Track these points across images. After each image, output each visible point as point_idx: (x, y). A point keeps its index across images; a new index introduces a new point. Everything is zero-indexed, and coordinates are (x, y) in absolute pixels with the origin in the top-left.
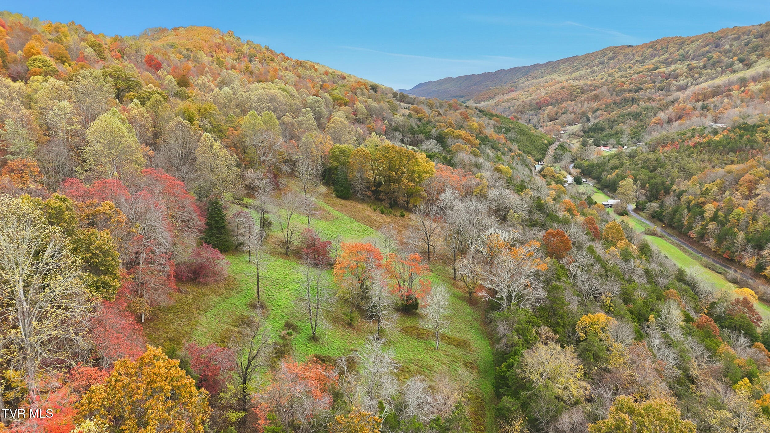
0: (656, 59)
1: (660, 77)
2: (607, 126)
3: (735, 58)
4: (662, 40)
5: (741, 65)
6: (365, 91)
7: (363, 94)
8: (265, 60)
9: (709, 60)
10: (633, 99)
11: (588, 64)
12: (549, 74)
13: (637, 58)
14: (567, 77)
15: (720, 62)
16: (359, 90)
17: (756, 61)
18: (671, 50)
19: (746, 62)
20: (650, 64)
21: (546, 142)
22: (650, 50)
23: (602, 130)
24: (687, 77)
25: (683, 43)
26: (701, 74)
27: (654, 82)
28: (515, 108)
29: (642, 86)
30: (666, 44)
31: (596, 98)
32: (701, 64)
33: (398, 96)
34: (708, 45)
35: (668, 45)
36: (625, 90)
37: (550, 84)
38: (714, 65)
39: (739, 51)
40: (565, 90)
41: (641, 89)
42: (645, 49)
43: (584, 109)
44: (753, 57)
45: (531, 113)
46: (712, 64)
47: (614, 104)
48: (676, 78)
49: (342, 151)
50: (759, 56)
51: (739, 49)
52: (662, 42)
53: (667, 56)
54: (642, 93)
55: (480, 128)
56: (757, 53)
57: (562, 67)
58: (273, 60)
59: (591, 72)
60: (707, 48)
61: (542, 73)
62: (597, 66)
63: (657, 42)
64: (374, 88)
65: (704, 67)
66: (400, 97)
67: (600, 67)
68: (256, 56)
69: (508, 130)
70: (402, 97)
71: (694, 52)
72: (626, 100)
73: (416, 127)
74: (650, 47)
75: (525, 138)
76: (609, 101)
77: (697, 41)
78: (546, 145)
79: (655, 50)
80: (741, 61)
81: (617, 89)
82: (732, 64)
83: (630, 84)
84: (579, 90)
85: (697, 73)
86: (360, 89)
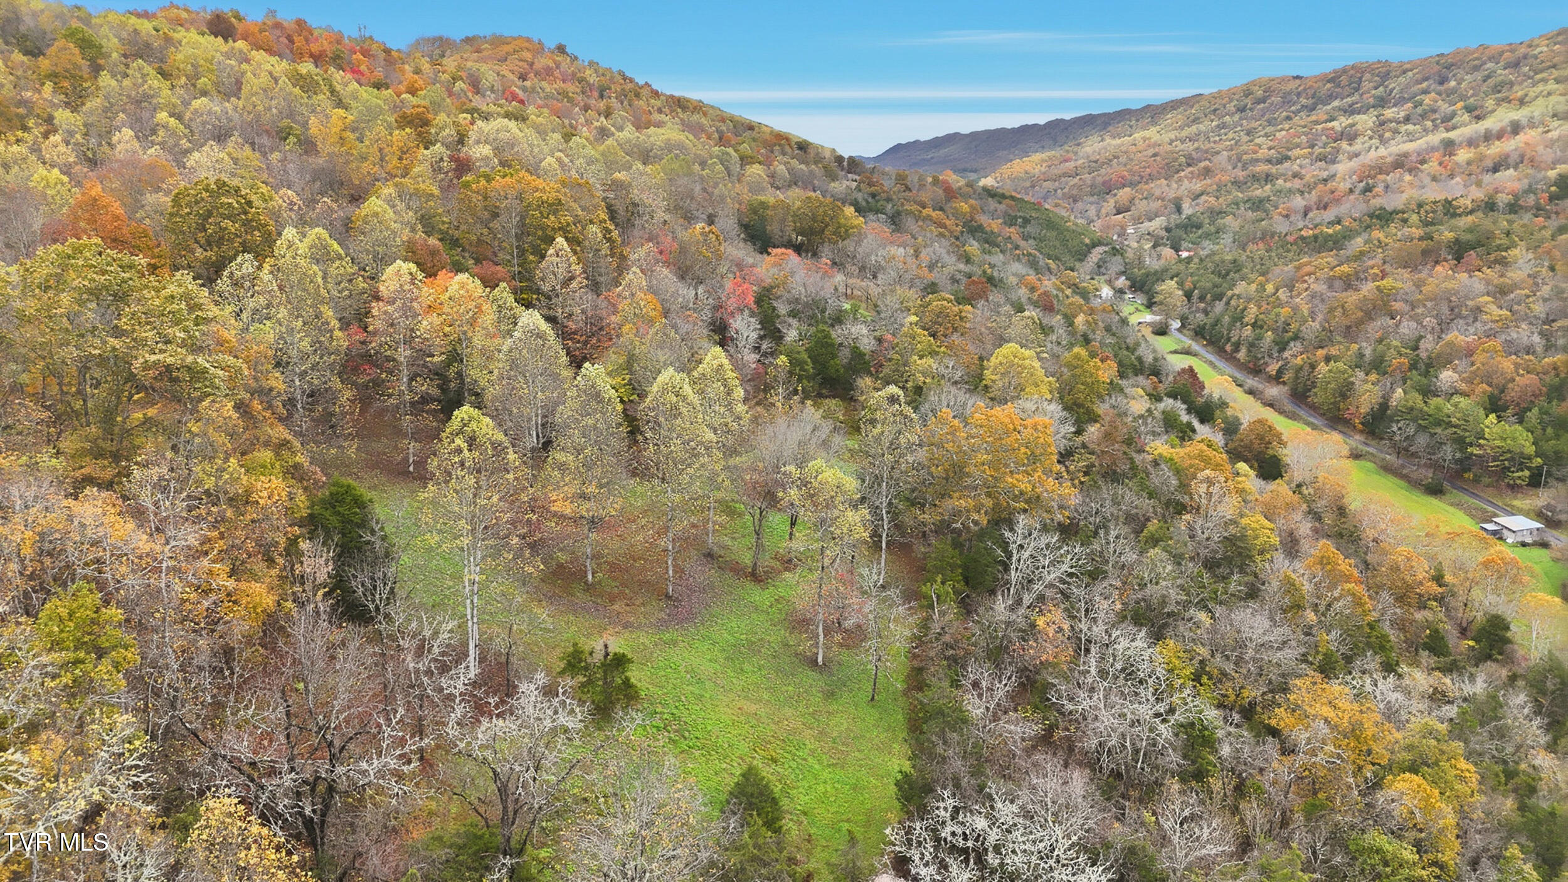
0: (1336, 103)
1: (1324, 138)
2: (1207, 221)
3: (1460, 104)
4: (1353, 67)
5: (1466, 117)
6: (788, 149)
7: (784, 154)
8: (626, 96)
9: (1416, 107)
10: (1267, 176)
11: (1215, 110)
12: (1144, 128)
13: (1303, 101)
14: (1172, 135)
15: (1434, 111)
16: (777, 147)
17: (1494, 111)
18: (1366, 85)
19: (1476, 113)
20: (1321, 113)
21: (1087, 241)
22: (1328, 85)
23: (1199, 226)
24: (1371, 138)
25: (1388, 73)
26: (1396, 132)
27: (1312, 146)
28: (1066, 190)
29: (1290, 153)
30: (1359, 75)
31: (1207, 172)
32: (1402, 114)
33: (845, 163)
34: (1426, 79)
35: (1361, 78)
36: (1257, 160)
37: (1140, 148)
38: (1423, 116)
39: (1471, 92)
40: (1158, 158)
41: (1288, 158)
42: (1320, 84)
43: (1179, 193)
44: (1490, 103)
45: (1091, 199)
46: (1420, 115)
47: (1233, 183)
48: (1352, 138)
49: (762, 203)
50: (1499, 102)
51: (1472, 88)
52: (1352, 72)
53: (1356, 97)
54: (1286, 165)
55: (971, 213)
56: (1499, 95)
57: (1169, 116)
58: (637, 95)
59: (1218, 126)
60: (1425, 85)
61: (1131, 127)
62: (1232, 115)
63: (1344, 71)
64: (803, 146)
65: (1407, 119)
66: (849, 164)
67: (1237, 117)
68: (610, 89)
69: (1026, 221)
70: (853, 165)
71: (1401, 92)
72: (1255, 178)
73: (864, 204)
74: (1328, 81)
75: (1055, 233)
76: (1226, 178)
77: (1411, 70)
78: (1087, 245)
79: (1339, 86)
80: (1469, 109)
81: (1245, 157)
82: (1453, 115)
83: (1270, 149)
84: (1184, 160)
85: (1390, 130)
86: (780, 145)
